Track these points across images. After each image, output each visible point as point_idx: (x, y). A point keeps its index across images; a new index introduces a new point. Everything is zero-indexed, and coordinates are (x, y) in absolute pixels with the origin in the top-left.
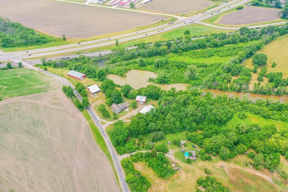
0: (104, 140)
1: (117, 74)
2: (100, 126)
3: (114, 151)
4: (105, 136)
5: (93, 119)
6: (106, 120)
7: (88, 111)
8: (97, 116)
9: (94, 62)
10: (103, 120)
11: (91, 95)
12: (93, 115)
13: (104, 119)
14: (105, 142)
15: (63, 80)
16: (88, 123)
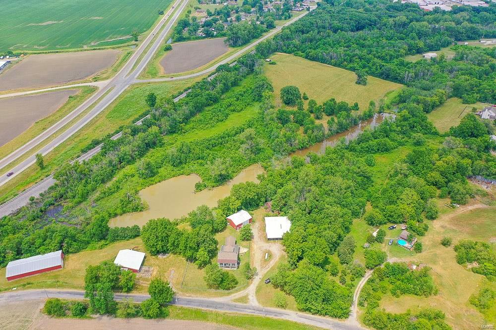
0: (292, 322)
1: (124, 212)
2: (245, 308)
3: (331, 321)
4: (281, 314)
5: (211, 309)
6: (237, 291)
7: (178, 305)
8: (209, 299)
9: (35, 219)
10: (233, 295)
11: (138, 275)
12: (201, 303)
13: (231, 293)
14: (296, 323)
15: (11, 296)
16: (214, 324)
